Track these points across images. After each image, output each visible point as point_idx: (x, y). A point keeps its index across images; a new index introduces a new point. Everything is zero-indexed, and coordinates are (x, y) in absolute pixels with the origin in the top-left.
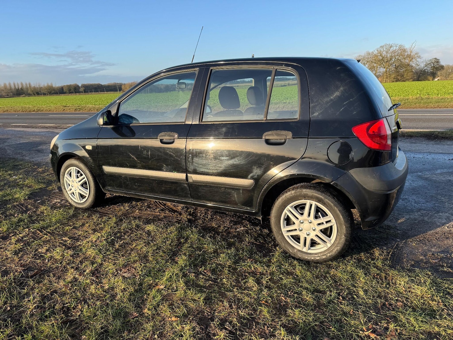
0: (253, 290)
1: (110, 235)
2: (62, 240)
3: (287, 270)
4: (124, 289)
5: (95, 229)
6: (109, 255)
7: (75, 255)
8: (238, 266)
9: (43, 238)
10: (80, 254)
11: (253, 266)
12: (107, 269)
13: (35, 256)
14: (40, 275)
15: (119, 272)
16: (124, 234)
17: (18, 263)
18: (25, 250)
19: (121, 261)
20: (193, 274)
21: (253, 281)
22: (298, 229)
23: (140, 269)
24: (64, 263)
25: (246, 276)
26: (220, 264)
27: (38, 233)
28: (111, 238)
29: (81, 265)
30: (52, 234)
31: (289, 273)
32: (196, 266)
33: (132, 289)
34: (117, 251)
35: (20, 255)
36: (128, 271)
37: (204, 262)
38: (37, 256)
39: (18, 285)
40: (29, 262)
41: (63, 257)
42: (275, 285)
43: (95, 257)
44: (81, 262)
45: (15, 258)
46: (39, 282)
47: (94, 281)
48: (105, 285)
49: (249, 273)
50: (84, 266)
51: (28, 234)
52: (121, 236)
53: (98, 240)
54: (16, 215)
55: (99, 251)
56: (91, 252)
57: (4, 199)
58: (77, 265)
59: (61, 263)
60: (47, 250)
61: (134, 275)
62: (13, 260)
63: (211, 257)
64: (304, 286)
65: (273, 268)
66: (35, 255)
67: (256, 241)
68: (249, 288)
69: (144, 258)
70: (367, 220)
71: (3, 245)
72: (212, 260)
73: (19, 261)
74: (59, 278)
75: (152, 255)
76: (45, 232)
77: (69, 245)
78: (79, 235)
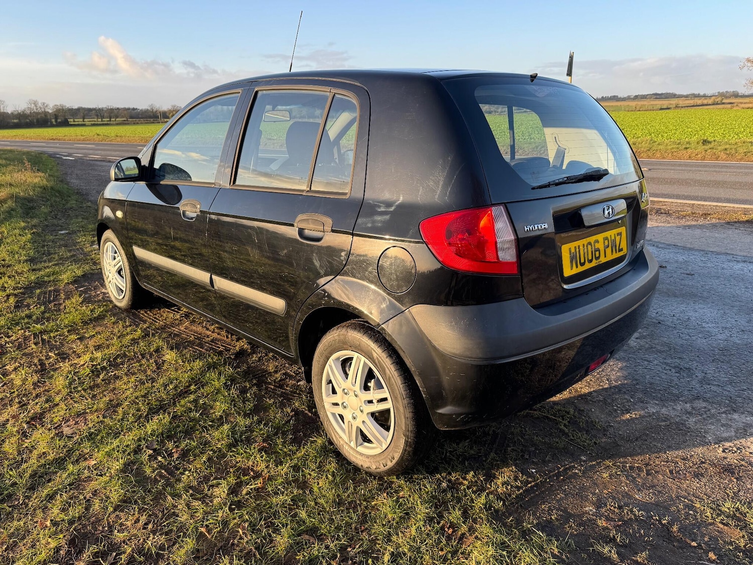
2: (47, 356)
4: (44, 453)
6: (79, 391)
8: (232, 451)
10: (47, 383)
11: (255, 457)
12: (54, 415)
15: (63, 424)
16: (129, 359)
20: (151, 452)
21: (228, 486)
22: (340, 404)
23: (92, 425)
26: (207, 443)
27: (31, 338)
28: (106, 363)
29: (33, 401)
30: (45, 343)
32: (170, 438)
34: (94, 386)
36: (75, 424)
44: (37, 396)
48: (28, 441)
51: (18, 339)
52: (122, 363)
53: (86, 364)
54: (31, 307)
55: (70, 383)
57: (45, 279)
60: (15, 369)
70: (440, 411)
75: (128, 405)
77: (47, 365)
78: (74, 352)
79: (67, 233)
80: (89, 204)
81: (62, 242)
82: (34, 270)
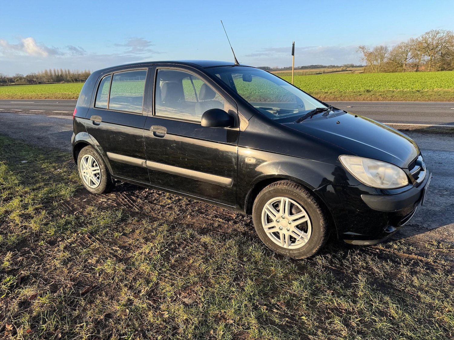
0: (342, 335)
1: (164, 247)
2: (112, 249)
3: (378, 308)
4: (187, 320)
5: (146, 237)
6: (165, 272)
7: (128, 270)
8: (317, 299)
9: (91, 246)
10: (133, 269)
11: (335, 300)
12: (164, 291)
13: (85, 269)
14: (91, 293)
15: (179, 296)
16: (179, 245)
17: (67, 276)
18: (74, 260)
19: (180, 282)
20: (265, 307)
21: (340, 322)
23: (202, 295)
24: (117, 279)
25: (329, 313)
26: (295, 296)
27: (86, 238)
28: (165, 250)
29: (135, 283)
30: (101, 241)
31: (382, 314)
32: (266, 295)
33: (196, 320)
34: (173, 267)
35: (69, 266)
36: (189, 296)
37: (275, 291)
38: (88, 268)
39: (68, 305)
40: (79, 275)
41: (115, 272)
42: (368, 328)
43: (149, 274)
44: (135, 279)
45: (64, 269)
46: (91, 302)
47: (151, 305)
48: (164, 313)
49: (332, 310)
50: (138, 284)
51: (77, 240)
52: (176, 248)
53: (151, 252)
54: (63, 216)
55: (154, 267)
56: (144, 267)
57: (50, 195)
58: (131, 283)
59: (113, 279)
60: (97, 262)
61: (196, 302)
62: (62, 272)
63: (282, 285)
64: (406, 334)
65: (361, 305)
66: (85, 267)
67: (332, 266)
68: (336, 331)
69: (204, 278)
71: (51, 252)
72: (284, 288)
73: (68, 273)
74: (112, 298)
75: (213, 277)
76: (94, 238)
77: (120, 256)
78: (130, 244)
79: (27, 162)
80: (19, 141)
81: (32, 169)
82: (34, 190)
